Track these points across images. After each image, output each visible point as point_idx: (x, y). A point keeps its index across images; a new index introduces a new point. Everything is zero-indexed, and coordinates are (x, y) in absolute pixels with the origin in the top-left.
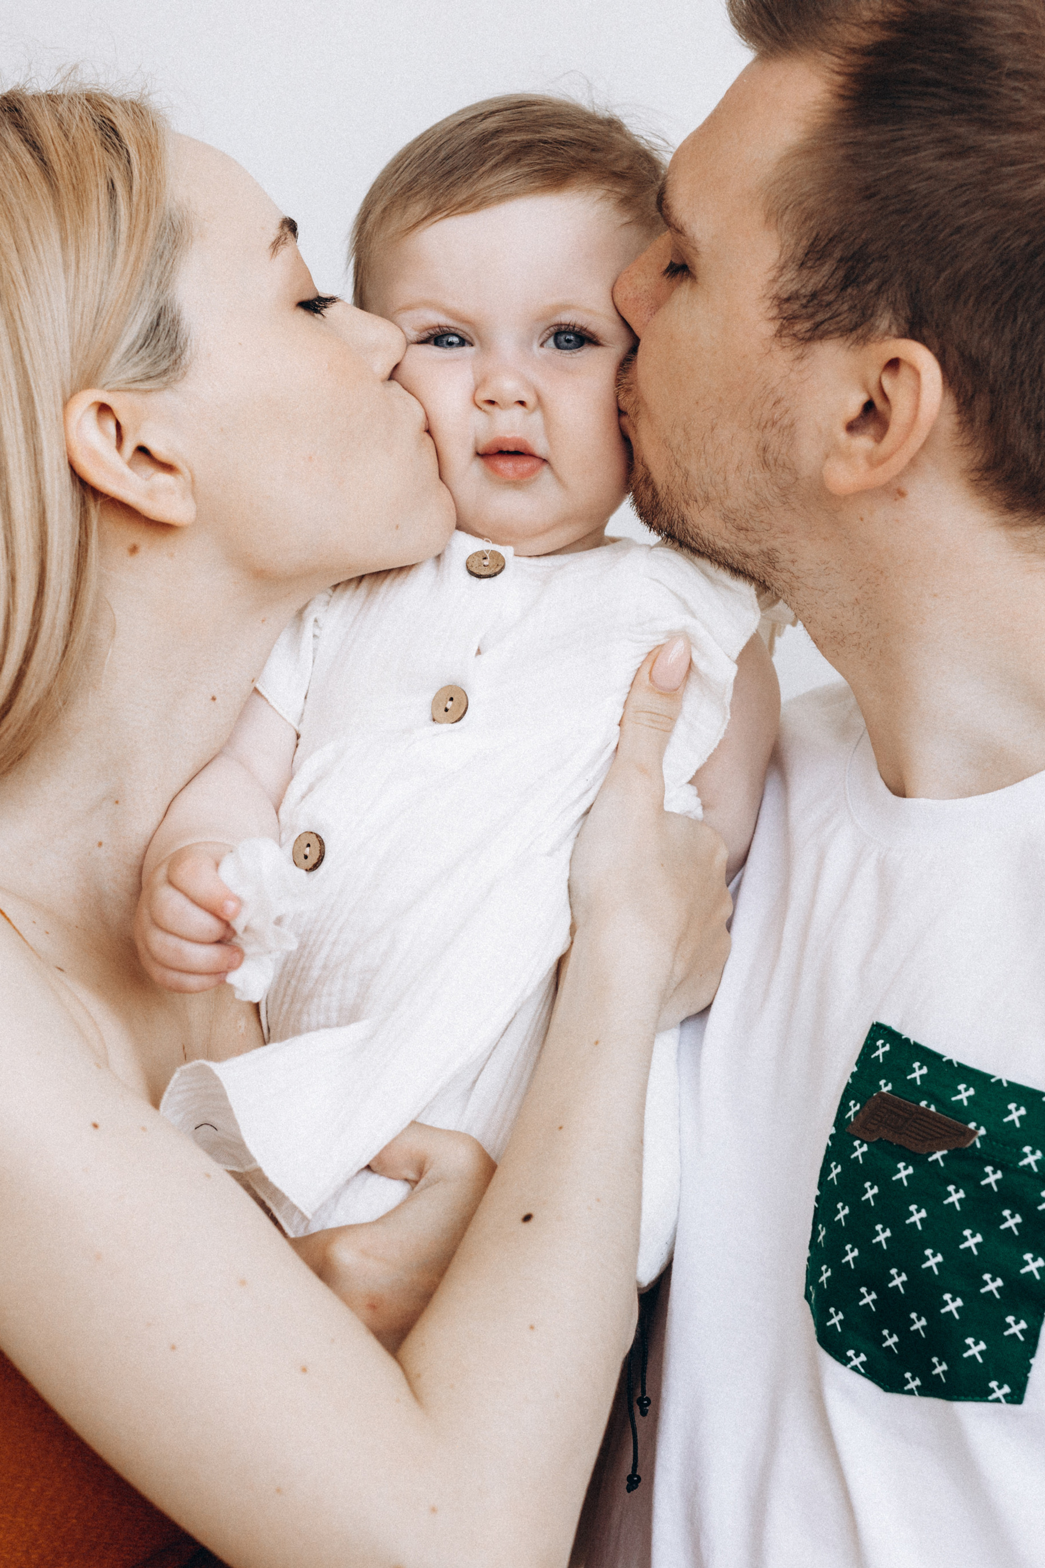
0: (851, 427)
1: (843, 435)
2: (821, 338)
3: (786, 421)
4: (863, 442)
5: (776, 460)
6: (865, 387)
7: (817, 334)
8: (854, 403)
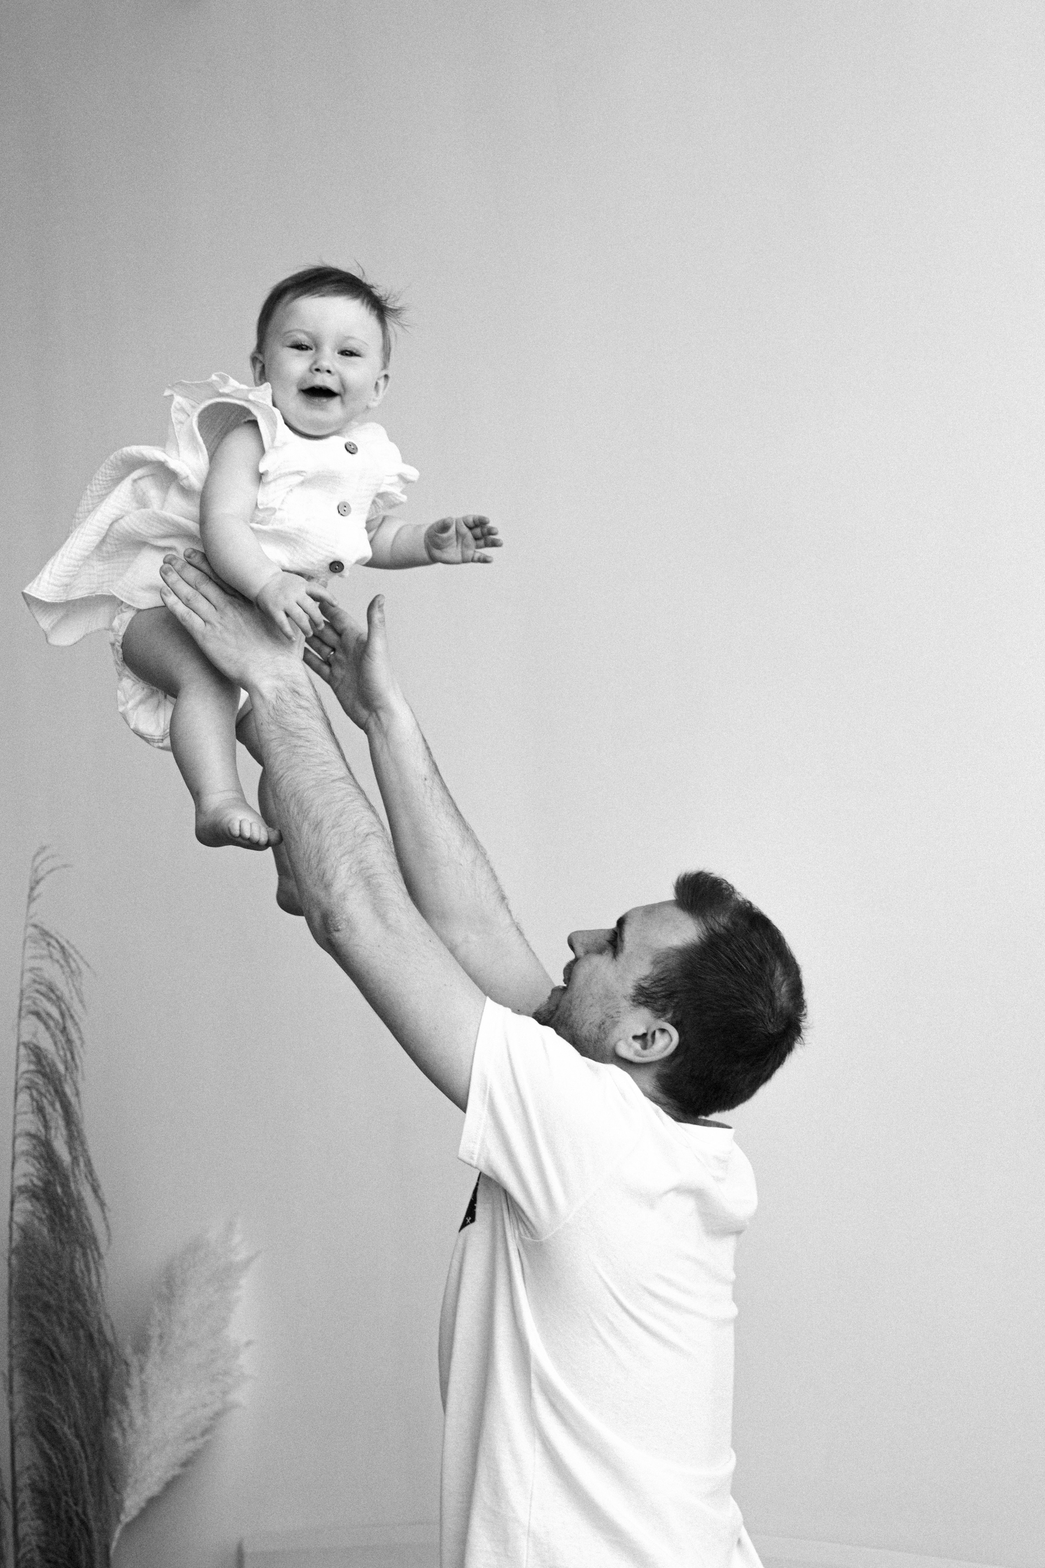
0: (635, 1037)
1: (631, 1038)
2: (646, 1006)
3: (616, 1019)
4: (637, 1045)
5: (604, 1028)
6: (648, 1029)
7: (645, 1004)
8: (641, 1031)
